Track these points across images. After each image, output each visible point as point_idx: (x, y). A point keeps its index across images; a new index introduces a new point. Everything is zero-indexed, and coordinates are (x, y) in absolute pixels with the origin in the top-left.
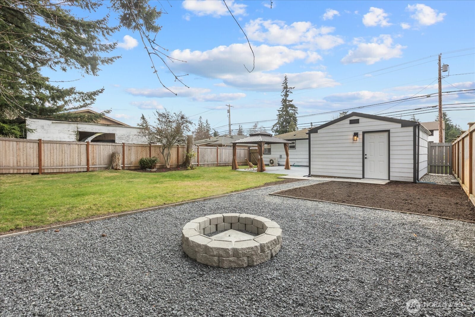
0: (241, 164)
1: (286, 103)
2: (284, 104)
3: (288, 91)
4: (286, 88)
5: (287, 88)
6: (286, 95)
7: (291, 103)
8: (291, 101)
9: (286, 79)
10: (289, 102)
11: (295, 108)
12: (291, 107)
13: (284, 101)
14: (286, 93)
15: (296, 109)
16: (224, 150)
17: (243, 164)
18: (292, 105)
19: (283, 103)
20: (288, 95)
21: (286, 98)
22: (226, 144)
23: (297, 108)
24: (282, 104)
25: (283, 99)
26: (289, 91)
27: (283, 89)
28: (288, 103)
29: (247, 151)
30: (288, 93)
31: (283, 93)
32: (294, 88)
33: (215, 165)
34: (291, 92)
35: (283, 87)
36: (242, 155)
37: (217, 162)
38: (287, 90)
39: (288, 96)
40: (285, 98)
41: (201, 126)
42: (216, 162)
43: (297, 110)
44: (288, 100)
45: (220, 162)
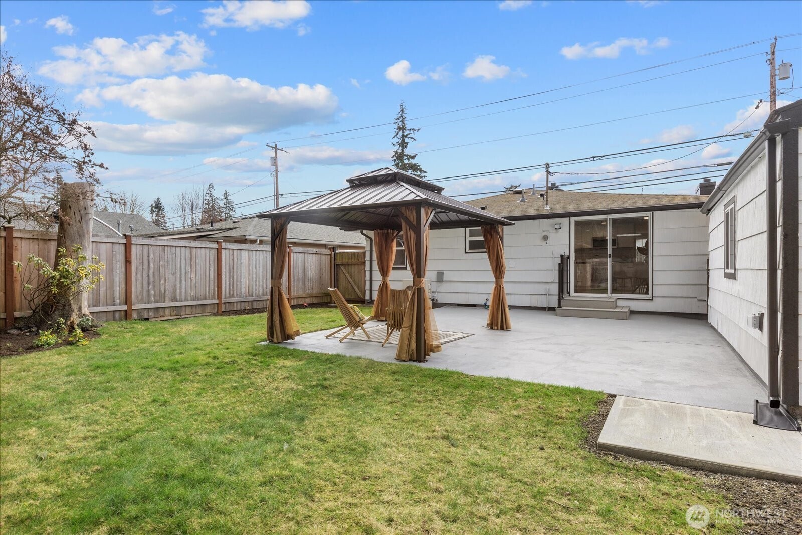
0: (309, 301)
1: (402, 161)
2: (398, 164)
3: (406, 136)
4: (402, 128)
5: (404, 129)
6: (403, 145)
7: (413, 162)
8: (413, 158)
9: (402, 110)
10: (408, 160)
11: (421, 171)
12: (414, 171)
13: (399, 156)
14: (403, 140)
15: (424, 174)
16: (245, 254)
17: (315, 301)
18: (415, 165)
19: (395, 161)
20: (407, 143)
21: (402, 150)
22: (259, 239)
23: (425, 172)
24: (394, 163)
25: (397, 152)
26: (409, 136)
27: (397, 131)
28: (406, 162)
29: (326, 260)
30: (406, 140)
31: (397, 140)
32: (418, 130)
33: (208, 309)
34: (412, 138)
35: (396, 126)
36: (312, 273)
37: (219, 297)
38: (405, 134)
39: (406, 147)
40: (400, 151)
41: (213, 206)
42: (213, 298)
43: (425, 177)
44: (407, 156)
45: (232, 296)
